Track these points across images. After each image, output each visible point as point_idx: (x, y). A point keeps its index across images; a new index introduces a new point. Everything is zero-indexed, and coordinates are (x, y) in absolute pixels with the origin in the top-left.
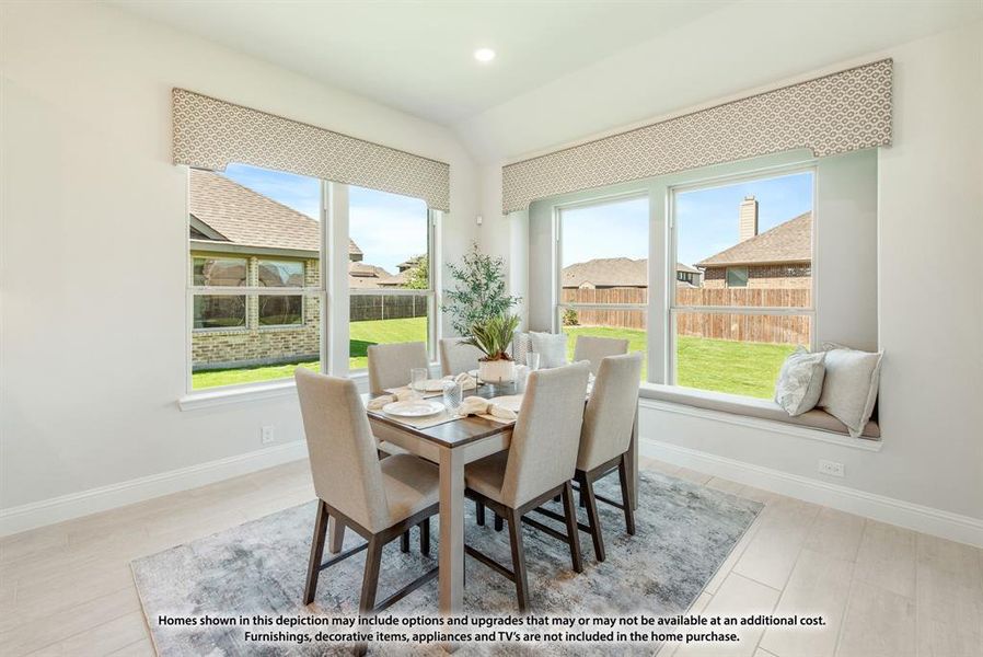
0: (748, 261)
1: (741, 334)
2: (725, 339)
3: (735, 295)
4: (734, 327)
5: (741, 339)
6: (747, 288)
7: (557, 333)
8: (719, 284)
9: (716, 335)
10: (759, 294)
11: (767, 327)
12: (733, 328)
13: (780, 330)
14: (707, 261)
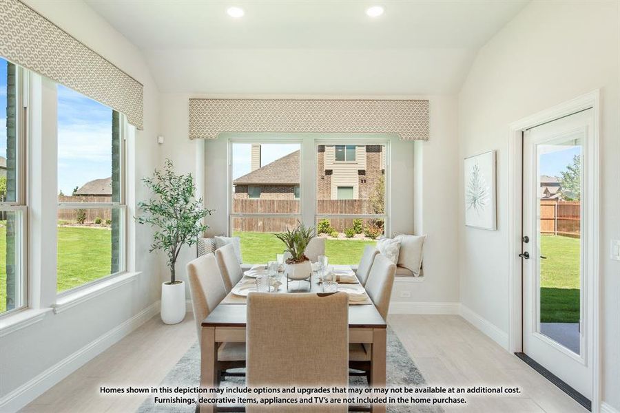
0: (260, 182)
1: (264, 229)
2: (255, 232)
3: (261, 203)
4: (260, 223)
5: (263, 231)
6: (260, 199)
7: (229, 237)
8: (244, 196)
9: (249, 230)
10: (273, 203)
11: (278, 223)
12: (259, 225)
13: (284, 224)
14: (237, 180)
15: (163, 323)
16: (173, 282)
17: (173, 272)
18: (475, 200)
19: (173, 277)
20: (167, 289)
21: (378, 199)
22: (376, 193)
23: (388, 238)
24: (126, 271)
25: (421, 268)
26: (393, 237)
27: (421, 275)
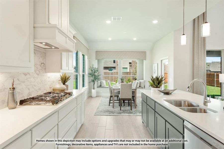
15: (92, 97)
16: (94, 89)
17: (94, 87)
18: (155, 72)
19: (94, 88)
20: (93, 90)
21: (135, 72)
22: (135, 70)
23: (138, 80)
24: (86, 87)
25: (144, 87)
26: (139, 80)
27: (144, 88)
